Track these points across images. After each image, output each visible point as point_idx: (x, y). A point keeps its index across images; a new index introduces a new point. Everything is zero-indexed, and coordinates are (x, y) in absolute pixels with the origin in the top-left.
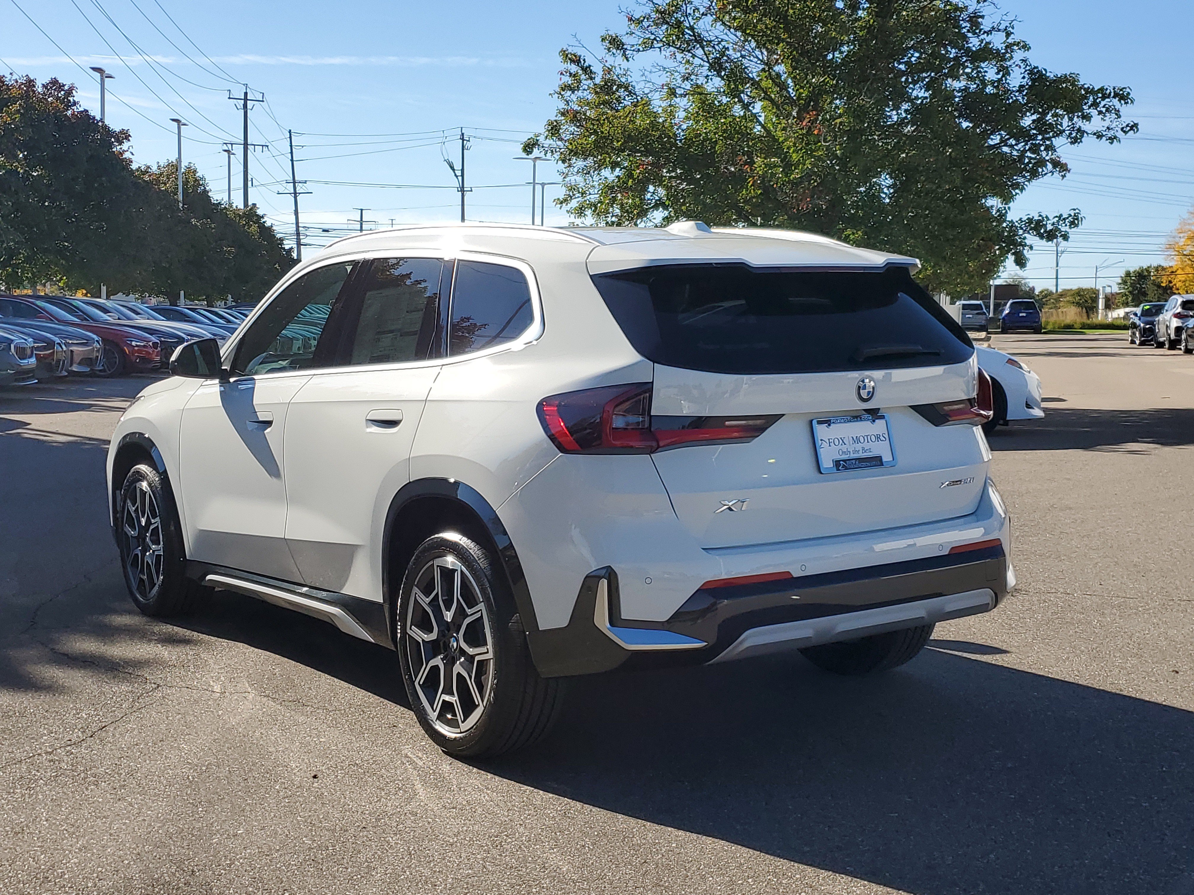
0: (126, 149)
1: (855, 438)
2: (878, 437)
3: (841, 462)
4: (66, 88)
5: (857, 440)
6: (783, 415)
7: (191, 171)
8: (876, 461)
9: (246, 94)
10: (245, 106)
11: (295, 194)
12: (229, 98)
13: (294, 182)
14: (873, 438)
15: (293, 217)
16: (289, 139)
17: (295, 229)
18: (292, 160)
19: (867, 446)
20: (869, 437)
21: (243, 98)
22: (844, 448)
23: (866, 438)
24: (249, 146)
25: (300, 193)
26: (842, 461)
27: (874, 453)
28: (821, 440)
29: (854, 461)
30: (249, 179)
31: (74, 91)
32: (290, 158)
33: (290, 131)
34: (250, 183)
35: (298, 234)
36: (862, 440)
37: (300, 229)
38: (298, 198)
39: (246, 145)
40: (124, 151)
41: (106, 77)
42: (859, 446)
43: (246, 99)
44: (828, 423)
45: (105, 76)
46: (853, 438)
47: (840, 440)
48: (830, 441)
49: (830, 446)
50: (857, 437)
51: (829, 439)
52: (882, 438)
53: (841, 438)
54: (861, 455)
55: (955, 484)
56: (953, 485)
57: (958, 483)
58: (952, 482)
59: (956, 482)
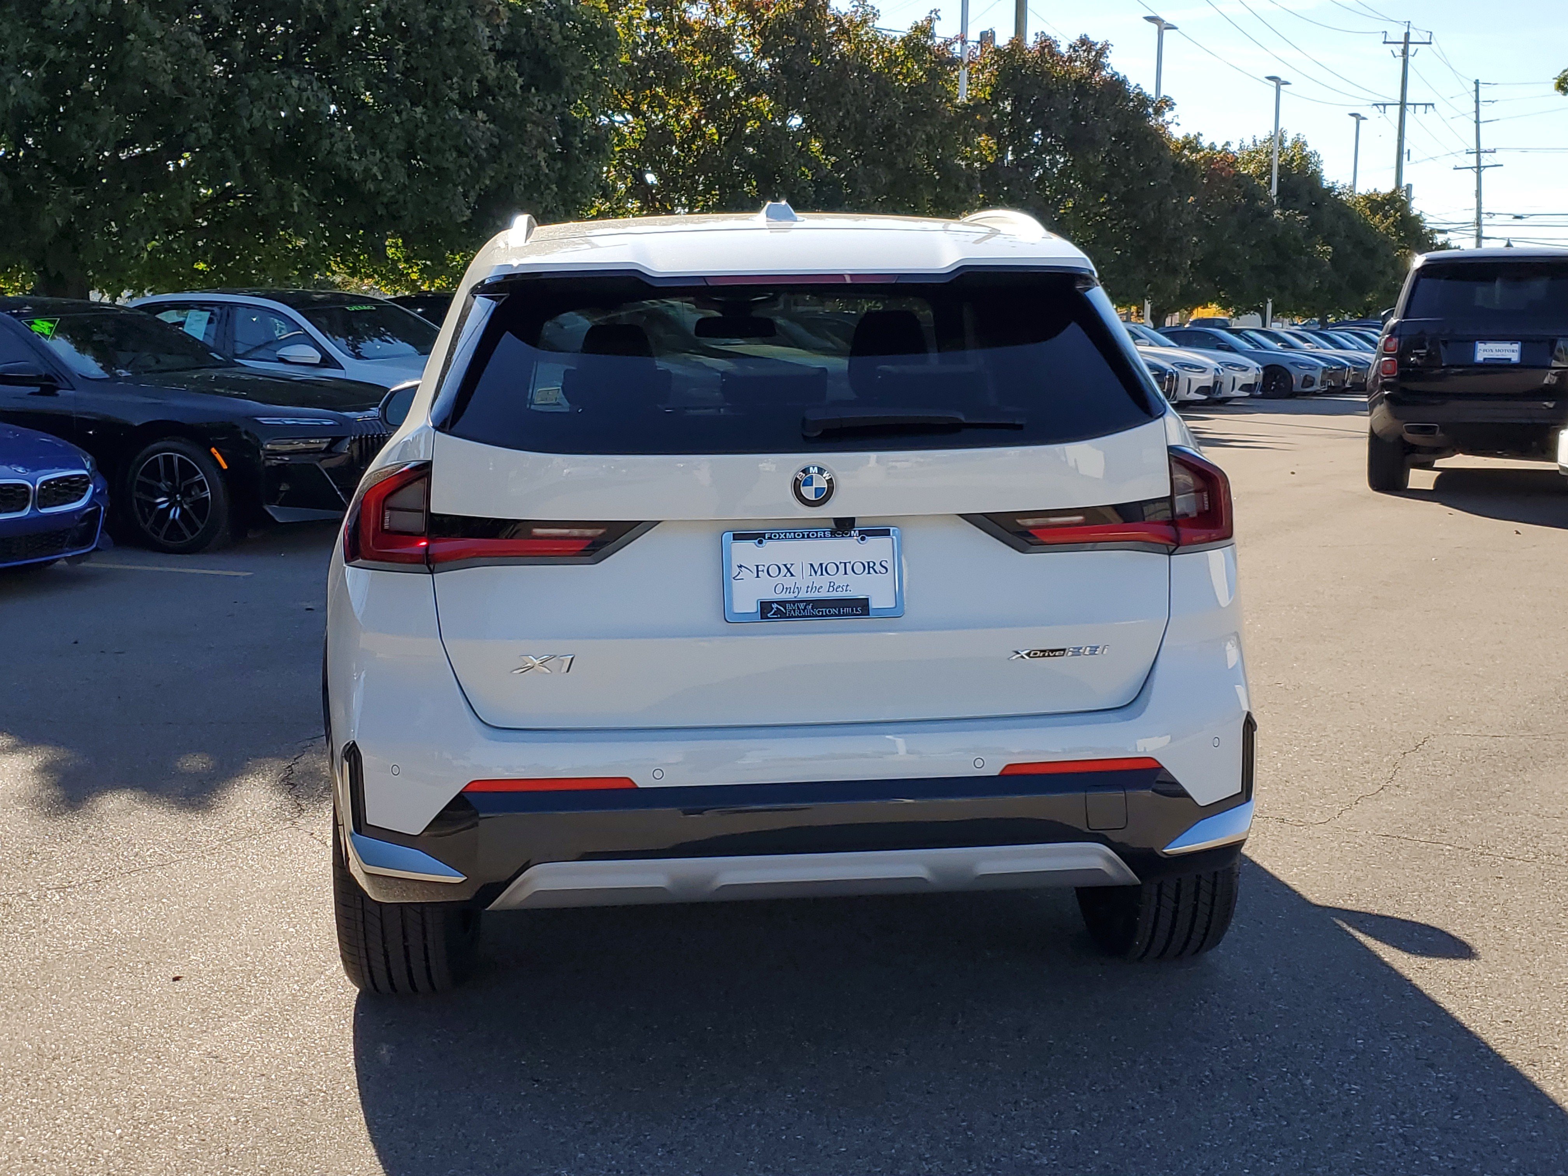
0: (1170, 121)
1: (816, 567)
2: (870, 567)
3: (775, 606)
4: (1099, 46)
5: (821, 570)
6: (659, 522)
7: (1300, 144)
8: (854, 607)
9: (1407, 35)
10: (1405, 52)
11: (1479, 168)
12: (1385, 42)
13: (1478, 153)
14: (859, 568)
15: (1474, 200)
16: (1474, 94)
17: (1475, 216)
18: (1477, 122)
19: (840, 579)
20: (849, 566)
21: (1403, 40)
22: (789, 582)
23: (842, 567)
24: (1408, 107)
25: (1485, 167)
26: (776, 602)
27: (855, 592)
28: (741, 567)
29: (802, 606)
30: (1405, 151)
31: (1108, 52)
32: (1475, 119)
33: (1477, 83)
34: (1405, 157)
35: (1479, 223)
36: (832, 569)
37: (1483, 216)
38: (1483, 173)
39: (1403, 104)
40: (1168, 123)
41: (1166, 28)
42: (822, 581)
43: (1407, 43)
44: (759, 537)
45: (1163, 26)
46: (812, 565)
47: (783, 568)
48: (760, 568)
49: (758, 576)
50: (821, 565)
51: (757, 566)
52: (878, 568)
53: (785, 565)
54: (823, 594)
55: (1049, 656)
56: (1044, 656)
57: (1057, 654)
58: (1041, 651)
59: (1052, 651)
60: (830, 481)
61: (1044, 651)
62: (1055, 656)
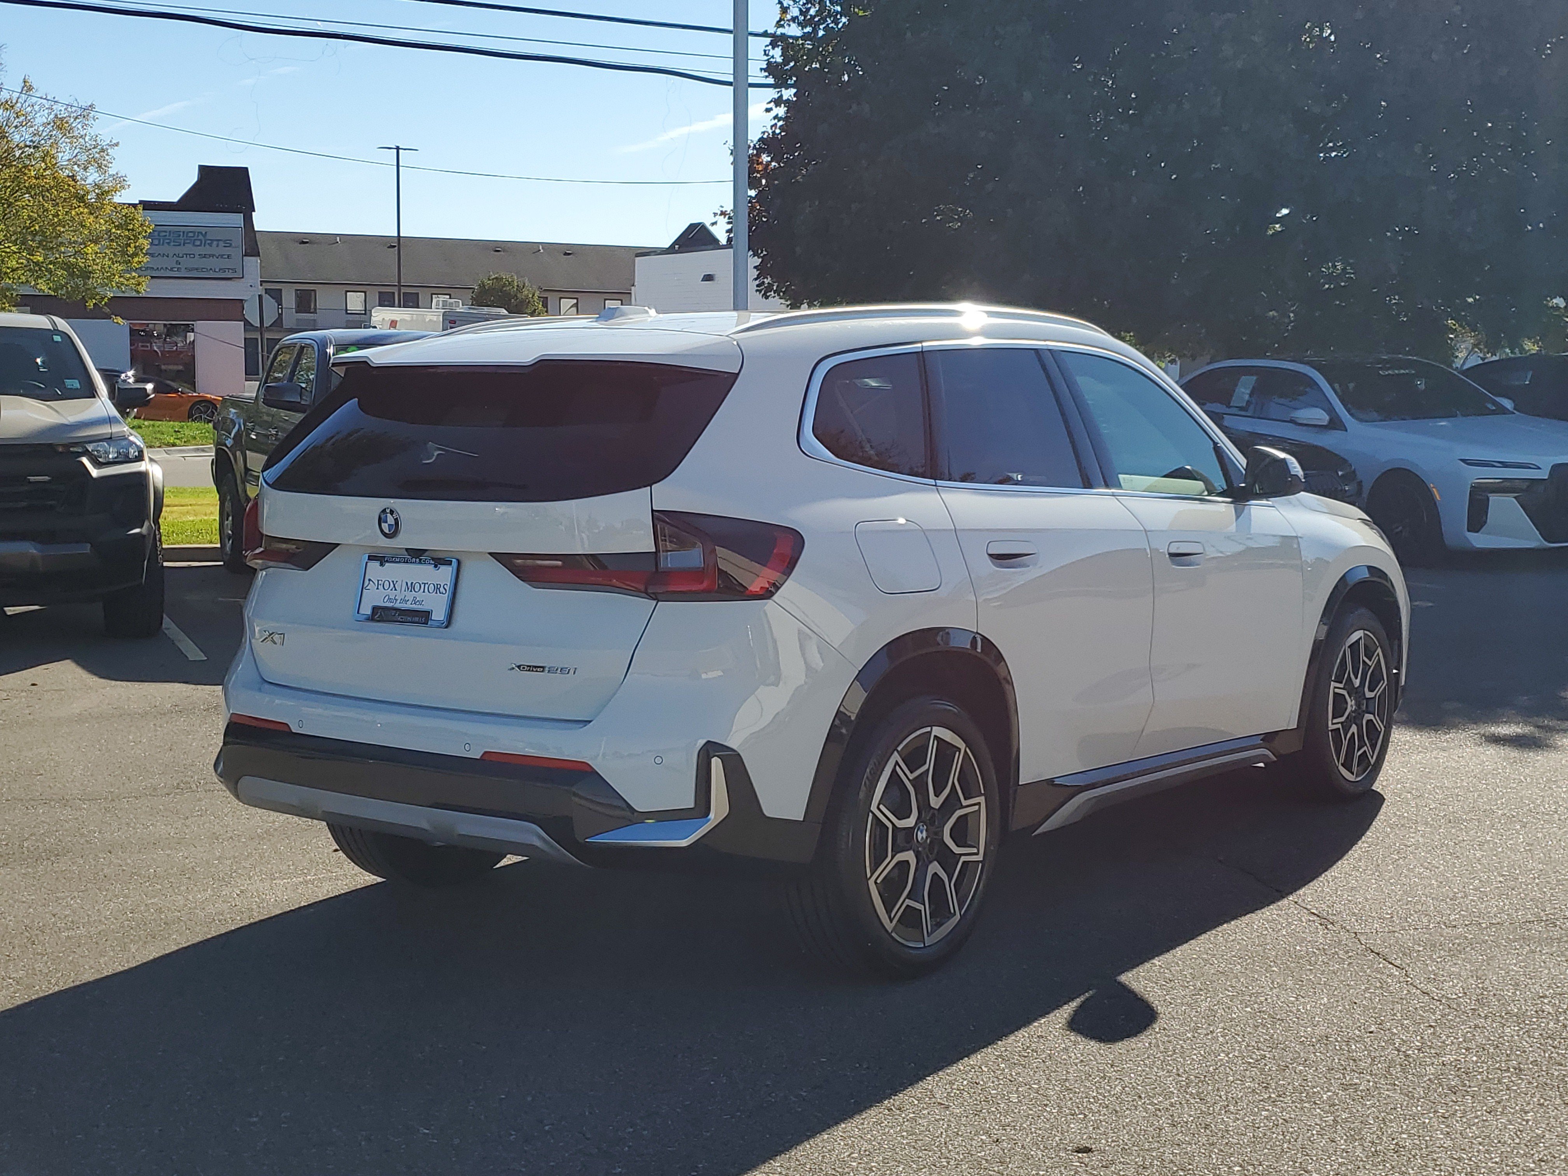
1: (409, 584)
2: (437, 588)
3: (380, 611)
5: (411, 587)
6: (338, 545)
8: (422, 617)
14: (432, 588)
19: (420, 596)
20: (427, 586)
22: (393, 594)
23: (423, 586)
26: (381, 608)
27: (425, 606)
28: (370, 580)
29: (396, 613)
36: (417, 587)
42: (410, 596)
44: (383, 560)
46: (407, 583)
47: (391, 583)
48: (380, 582)
49: (378, 589)
50: (412, 583)
51: (378, 581)
52: (442, 589)
53: (393, 582)
54: (409, 606)
55: (533, 671)
56: (529, 670)
57: (538, 670)
58: (528, 666)
59: (535, 667)
60: (396, 520)
61: (530, 666)
62: (537, 671)
